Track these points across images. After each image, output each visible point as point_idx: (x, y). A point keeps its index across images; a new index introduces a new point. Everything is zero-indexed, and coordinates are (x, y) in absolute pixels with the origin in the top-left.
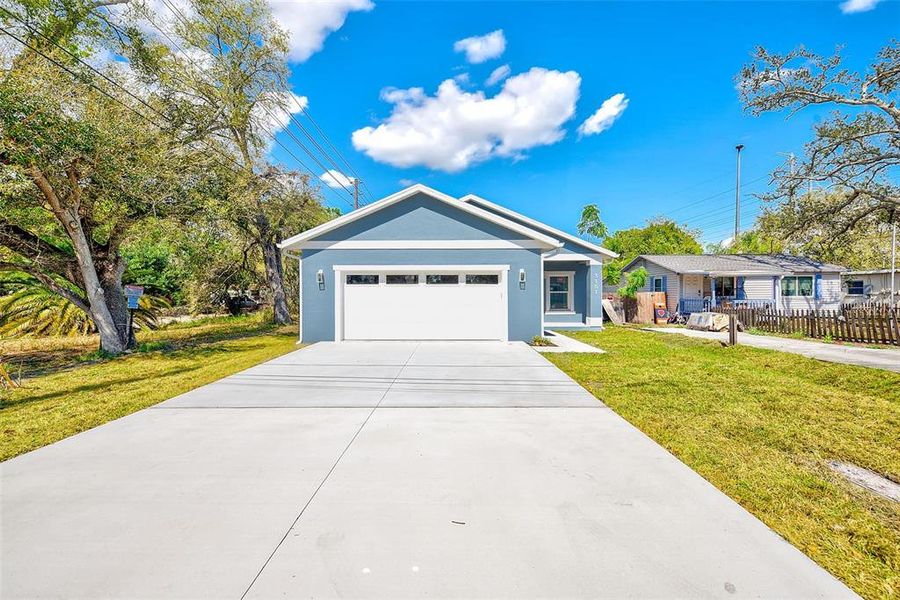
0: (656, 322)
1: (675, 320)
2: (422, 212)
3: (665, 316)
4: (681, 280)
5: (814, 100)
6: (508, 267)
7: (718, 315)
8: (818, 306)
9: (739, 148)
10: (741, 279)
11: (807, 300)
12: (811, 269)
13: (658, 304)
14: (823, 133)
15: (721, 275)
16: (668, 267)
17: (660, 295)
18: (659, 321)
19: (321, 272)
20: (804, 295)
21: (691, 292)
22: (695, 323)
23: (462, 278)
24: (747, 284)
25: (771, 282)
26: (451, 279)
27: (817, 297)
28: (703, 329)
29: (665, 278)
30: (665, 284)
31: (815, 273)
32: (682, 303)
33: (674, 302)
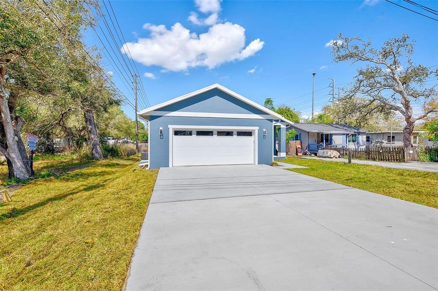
0: (297, 155)
1: (306, 154)
2: (217, 98)
3: (301, 152)
4: (309, 134)
5: (361, 59)
6: (258, 128)
7: (332, 151)
8: (358, 147)
9: (314, 74)
10: (331, 135)
11: (355, 144)
12: (356, 131)
13: (298, 146)
14: (361, 73)
15: (328, 133)
16: (303, 129)
17: (298, 142)
18: (299, 154)
19: (161, 128)
20: (353, 142)
21: (312, 141)
22: (321, 155)
23: (235, 133)
24: (334, 137)
25: (345, 136)
26: (229, 134)
27: (358, 143)
28: (325, 157)
29: (300, 134)
30: (300, 137)
31: (357, 132)
32: (309, 146)
33: (305, 145)
